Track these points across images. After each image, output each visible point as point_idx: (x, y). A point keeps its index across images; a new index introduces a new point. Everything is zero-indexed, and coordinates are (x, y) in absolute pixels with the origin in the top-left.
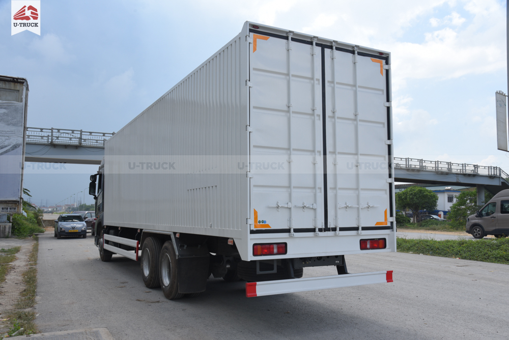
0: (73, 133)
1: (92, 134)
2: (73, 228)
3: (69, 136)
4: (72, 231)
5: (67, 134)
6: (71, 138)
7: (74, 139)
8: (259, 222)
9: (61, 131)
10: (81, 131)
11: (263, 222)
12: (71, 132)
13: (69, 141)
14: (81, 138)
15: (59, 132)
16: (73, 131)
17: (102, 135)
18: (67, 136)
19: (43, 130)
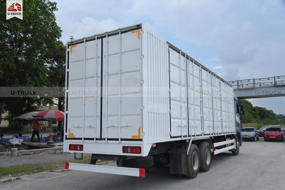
0: (249, 81)
1: (261, 80)
2: (246, 135)
3: (247, 83)
4: (245, 137)
5: (246, 82)
6: (247, 84)
7: (250, 85)
8: (71, 134)
9: (242, 81)
10: (254, 79)
11: (72, 134)
12: (248, 81)
13: (247, 86)
14: (254, 84)
15: (241, 82)
16: (249, 80)
17: (267, 79)
18: (246, 83)
19: (234, 82)
